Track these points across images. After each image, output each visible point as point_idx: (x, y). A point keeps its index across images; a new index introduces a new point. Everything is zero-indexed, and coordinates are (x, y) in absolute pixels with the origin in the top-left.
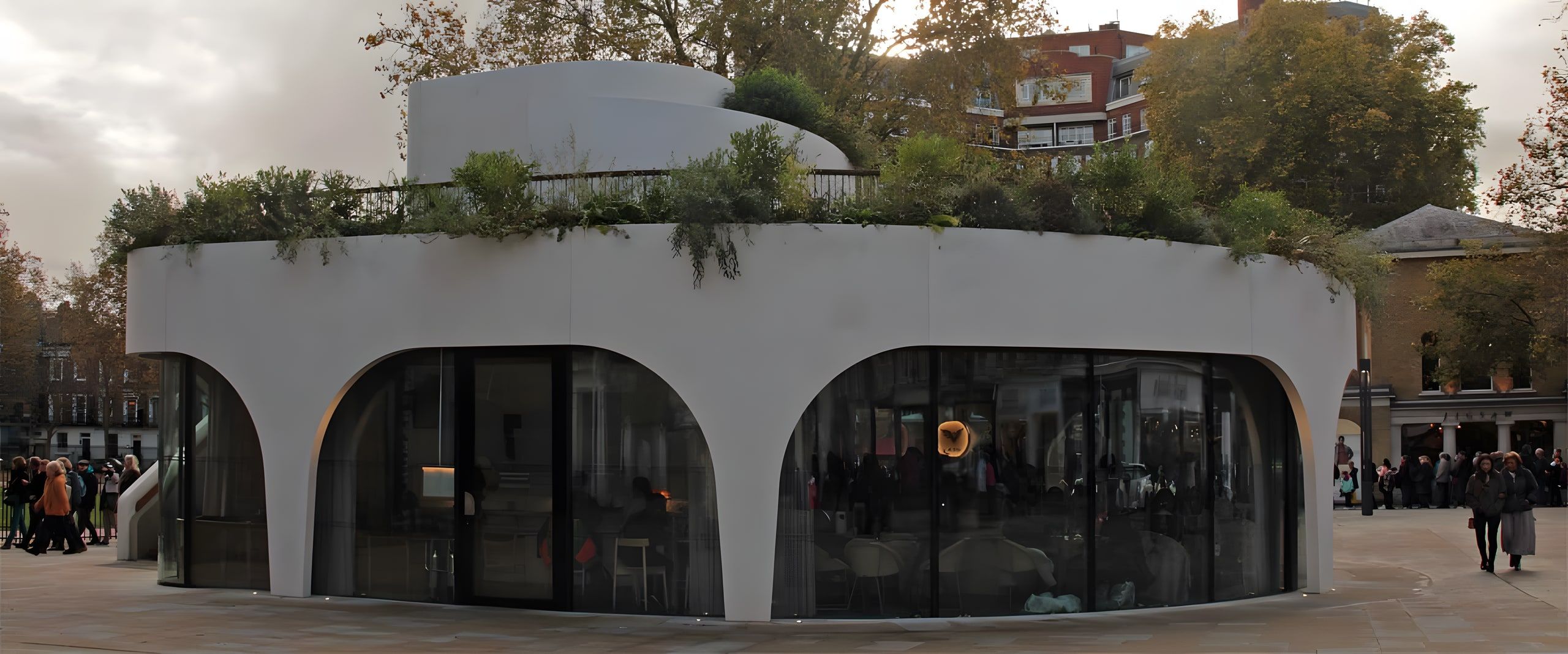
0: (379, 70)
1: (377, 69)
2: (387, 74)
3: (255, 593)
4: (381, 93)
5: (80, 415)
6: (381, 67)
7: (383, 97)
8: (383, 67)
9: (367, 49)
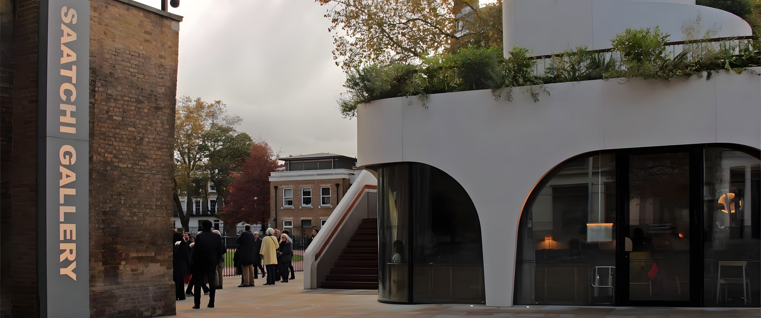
0: (326, 17)
1: (325, 16)
2: (331, 18)
3: (472, 306)
4: (329, 29)
5: (198, 210)
6: (327, 15)
7: (330, 31)
8: (328, 15)
9: (322, 5)
